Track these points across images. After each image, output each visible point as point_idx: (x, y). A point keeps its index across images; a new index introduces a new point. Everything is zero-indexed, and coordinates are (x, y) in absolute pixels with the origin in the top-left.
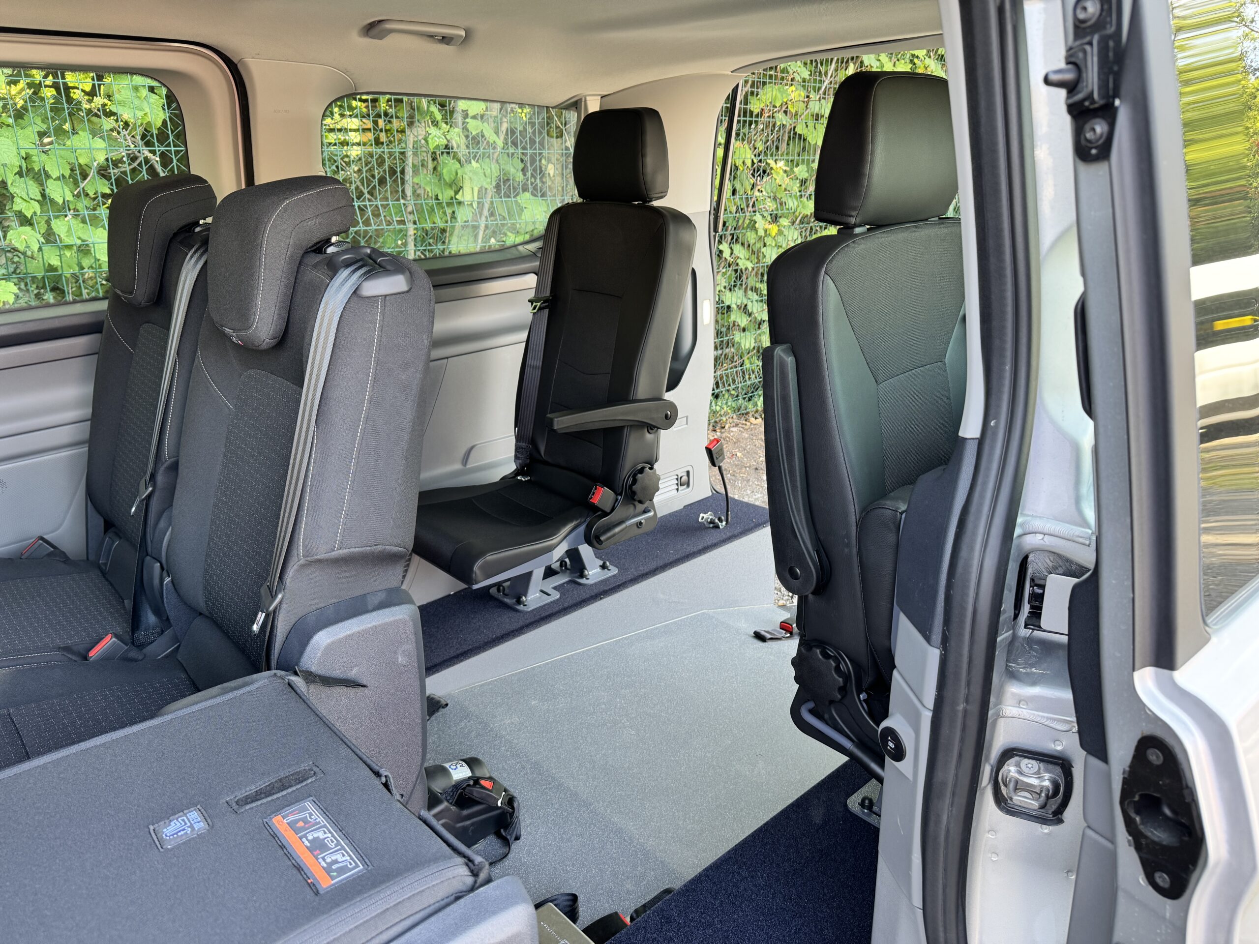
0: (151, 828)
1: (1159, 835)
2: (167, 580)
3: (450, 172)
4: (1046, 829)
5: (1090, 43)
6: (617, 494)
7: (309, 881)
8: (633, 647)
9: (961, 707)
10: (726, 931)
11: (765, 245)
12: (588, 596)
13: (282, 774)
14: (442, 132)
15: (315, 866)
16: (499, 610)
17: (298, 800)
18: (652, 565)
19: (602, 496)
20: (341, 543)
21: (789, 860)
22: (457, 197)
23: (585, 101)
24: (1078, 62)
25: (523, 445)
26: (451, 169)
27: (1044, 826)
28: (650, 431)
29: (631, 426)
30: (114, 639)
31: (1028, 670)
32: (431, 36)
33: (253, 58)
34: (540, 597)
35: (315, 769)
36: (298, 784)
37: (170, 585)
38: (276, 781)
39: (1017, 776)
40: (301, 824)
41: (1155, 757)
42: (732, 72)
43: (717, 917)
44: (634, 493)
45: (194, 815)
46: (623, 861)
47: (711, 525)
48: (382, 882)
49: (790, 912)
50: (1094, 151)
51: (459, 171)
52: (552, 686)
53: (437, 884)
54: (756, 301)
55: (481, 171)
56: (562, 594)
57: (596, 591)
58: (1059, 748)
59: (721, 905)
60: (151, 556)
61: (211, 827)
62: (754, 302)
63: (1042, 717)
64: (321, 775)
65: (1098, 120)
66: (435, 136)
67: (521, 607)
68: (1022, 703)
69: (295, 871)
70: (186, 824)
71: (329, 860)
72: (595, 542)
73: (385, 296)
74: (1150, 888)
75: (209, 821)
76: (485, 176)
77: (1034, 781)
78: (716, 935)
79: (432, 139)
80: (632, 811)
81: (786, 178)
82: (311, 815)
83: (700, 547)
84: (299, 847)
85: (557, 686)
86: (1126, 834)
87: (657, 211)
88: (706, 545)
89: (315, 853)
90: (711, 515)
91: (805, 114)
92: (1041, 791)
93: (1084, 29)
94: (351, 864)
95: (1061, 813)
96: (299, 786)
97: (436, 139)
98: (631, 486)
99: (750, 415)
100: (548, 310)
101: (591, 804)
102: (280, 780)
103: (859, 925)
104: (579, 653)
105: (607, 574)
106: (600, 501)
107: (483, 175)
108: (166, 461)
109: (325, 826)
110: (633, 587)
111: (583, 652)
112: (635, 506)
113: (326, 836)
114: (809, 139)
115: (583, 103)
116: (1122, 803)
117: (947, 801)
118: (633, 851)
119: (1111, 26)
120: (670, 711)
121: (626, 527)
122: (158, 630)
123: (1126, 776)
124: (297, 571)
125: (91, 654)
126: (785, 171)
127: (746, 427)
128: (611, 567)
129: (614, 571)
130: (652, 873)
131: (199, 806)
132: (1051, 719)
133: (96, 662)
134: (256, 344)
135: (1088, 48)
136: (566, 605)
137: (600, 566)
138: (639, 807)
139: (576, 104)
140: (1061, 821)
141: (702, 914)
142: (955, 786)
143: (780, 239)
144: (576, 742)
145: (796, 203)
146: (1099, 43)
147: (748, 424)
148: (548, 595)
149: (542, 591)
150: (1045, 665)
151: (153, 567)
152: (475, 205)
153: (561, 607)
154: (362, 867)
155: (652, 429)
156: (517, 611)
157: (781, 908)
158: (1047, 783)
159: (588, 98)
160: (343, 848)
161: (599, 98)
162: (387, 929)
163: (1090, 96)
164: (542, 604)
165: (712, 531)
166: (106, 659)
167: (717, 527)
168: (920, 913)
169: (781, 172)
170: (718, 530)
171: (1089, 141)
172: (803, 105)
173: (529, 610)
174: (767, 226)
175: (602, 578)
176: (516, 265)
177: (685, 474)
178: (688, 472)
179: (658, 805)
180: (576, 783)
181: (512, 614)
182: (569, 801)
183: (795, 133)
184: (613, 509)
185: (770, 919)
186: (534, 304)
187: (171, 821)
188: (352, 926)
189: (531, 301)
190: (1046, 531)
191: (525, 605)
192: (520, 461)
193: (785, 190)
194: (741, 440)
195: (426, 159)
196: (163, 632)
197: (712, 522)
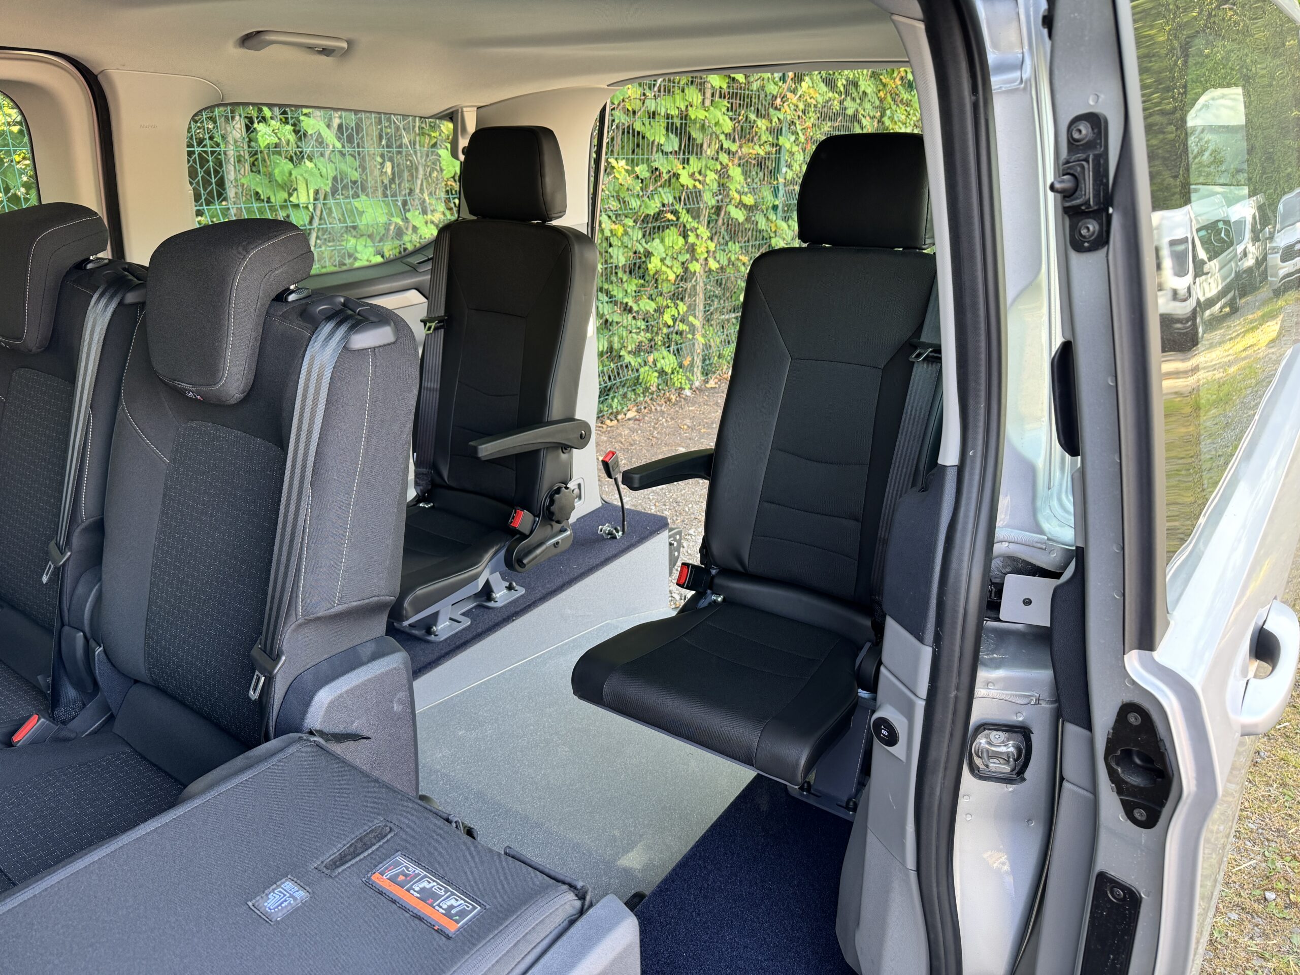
0: (250, 904)
1: (1134, 780)
2: (99, 650)
3: (282, 172)
4: (1011, 788)
5: (1087, 160)
6: (535, 516)
7: (436, 928)
8: (548, 665)
9: (953, 694)
10: (705, 923)
11: (611, 245)
12: (500, 619)
13: (359, 832)
14: (271, 129)
15: (435, 913)
16: (409, 643)
17: (387, 856)
18: (559, 582)
19: (523, 520)
20: (341, 598)
21: (747, 848)
22: (291, 199)
23: (462, 112)
24: (1077, 174)
25: (424, 470)
26: (283, 169)
27: (1009, 785)
28: (564, 451)
29: (547, 448)
30: (42, 720)
31: (991, 656)
32: (310, 48)
33: (118, 69)
34: (450, 626)
35: (389, 824)
36: (379, 841)
37: (103, 656)
38: (356, 842)
39: (987, 746)
40: (401, 878)
41: (1134, 719)
42: (608, 86)
43: (694, 911)
44: (552, 514)
45: (288, 885)
46: (587, 873)
47: (609, 537)
48: (506, 918)
49: (758, 895)
50: (1086, 244)
51: (293, 172)
52: (475, 714)
53: (553, 912)
54: (607, 302)
55: (317, 172)
56: (473, 620)
57: (506, 614)
58: (1021, 719)
59: (695, 899)
60: (69, 625)
61: (313, 894)
62: (605, 304)
63: (1006, 694)
64: (397, 829)
65: (1090, 220)
66: (265, 134)
67: (432, 638)
68: (990, 684)
69: (418, 922)
70: (285, 895)
71: (445, 906)
72: (517, 566)
73: (374, 348)
74: (1129, 822)
75: (307, 888)
76: (321, 176)
77: (1003, 749)
78: (697, 927)
79: (262, 137)
80: (584, 825)
81: (628, 178)
82: (407, 868)
83: (602, 560)
84: (412, 899)
85: (481, 713)
86: (1110, 783)
87: (557, 230)
88: (607, 556)
89: (430, 901)
90: (608, 526)
91: (642, 110)
92: (1009, 757)
93: (1078, 146)
94: (468, 907)
95: (1023, 773)
96: (381, 843)
97: (267, 136)
98: (548, 508)
99: (605, 417)
100: (443, 330)
101: (543, 824)
102: (361, 839)
103: (820, 897)
104: (495, 677)
105: (515, 595)
106: (521, 524)
107: (319, 176)
108: (82, 522)
109: (425, 876)
110: (543, 606)
111: (499, 676)
112: (552, 526)
113: (431, 885)
114: (648, 135)
115: (460, 114)
116: (1106, 759)
117: (941, 775)
118: (594, 862)
119: (1101, 147)
120: (597, 723)
121: (547, 548)
122: (79, 704)
123: (1110, 737)
124: (295, 631)
125: (16, 738)
126: (627, 171)
127: (604, 430)
128: (517, 588)
129: (521, 591)
130: (617, 881)
131: (289, 876)
132: (1016, 696)
133: (24, 747)
134: (224, 399)
135: (1084, 163)
136: (479, 630)
137: (506, 587)
138: (590, 820)
139: (452, 116)
140: (1024, 780)
141: (680, 910)
142: (947, 762)
143: (626, 239)
144: (514, 767)
145: (639, 203)
146: (1093, 161)
147: (605, 426)
148: (459, 622)
149: (451, 619)
150: (1002, 651)
151: (74, 639)
152: (311, 208)
153: (475, 633)
154: (479, 908)
155: (566, 449)
156: (428, 642)
157: (750, 893)
158: (1011, 749)
159: (465, 109)
160: (452, 894)
161: (476, 109)
162: (523, 959)
163: (1087, 203)
164: (454, 632)
165: (610, 542)
166: (36, 742)
167: (614, 537)
168: (913, 876)
169: (623, 172)
170: (615, 540)
171: (1084, 237)
172: (639, 103)
173: (442, 639)
174: (613, 227)
175: (511, 600)
176: (397, 281)
177: (577, 487)
178: (579, 485)
179: (607, 815)
180: (523, 806)
181: (423, 646)
182: (520, 825)
183: (634, 130)
184: (532, 532)
185: (742, 905)
186: (428, 324)
187: (267, 895)
188: (494, 962)
189: (424, 322)
190: (1011, 539)
191: (437, 635)
192: (421, 488)
193: (628, 189)
194: (601, 443)
195: (242, 154)
196: (84, 705)
197: (610, 533)
